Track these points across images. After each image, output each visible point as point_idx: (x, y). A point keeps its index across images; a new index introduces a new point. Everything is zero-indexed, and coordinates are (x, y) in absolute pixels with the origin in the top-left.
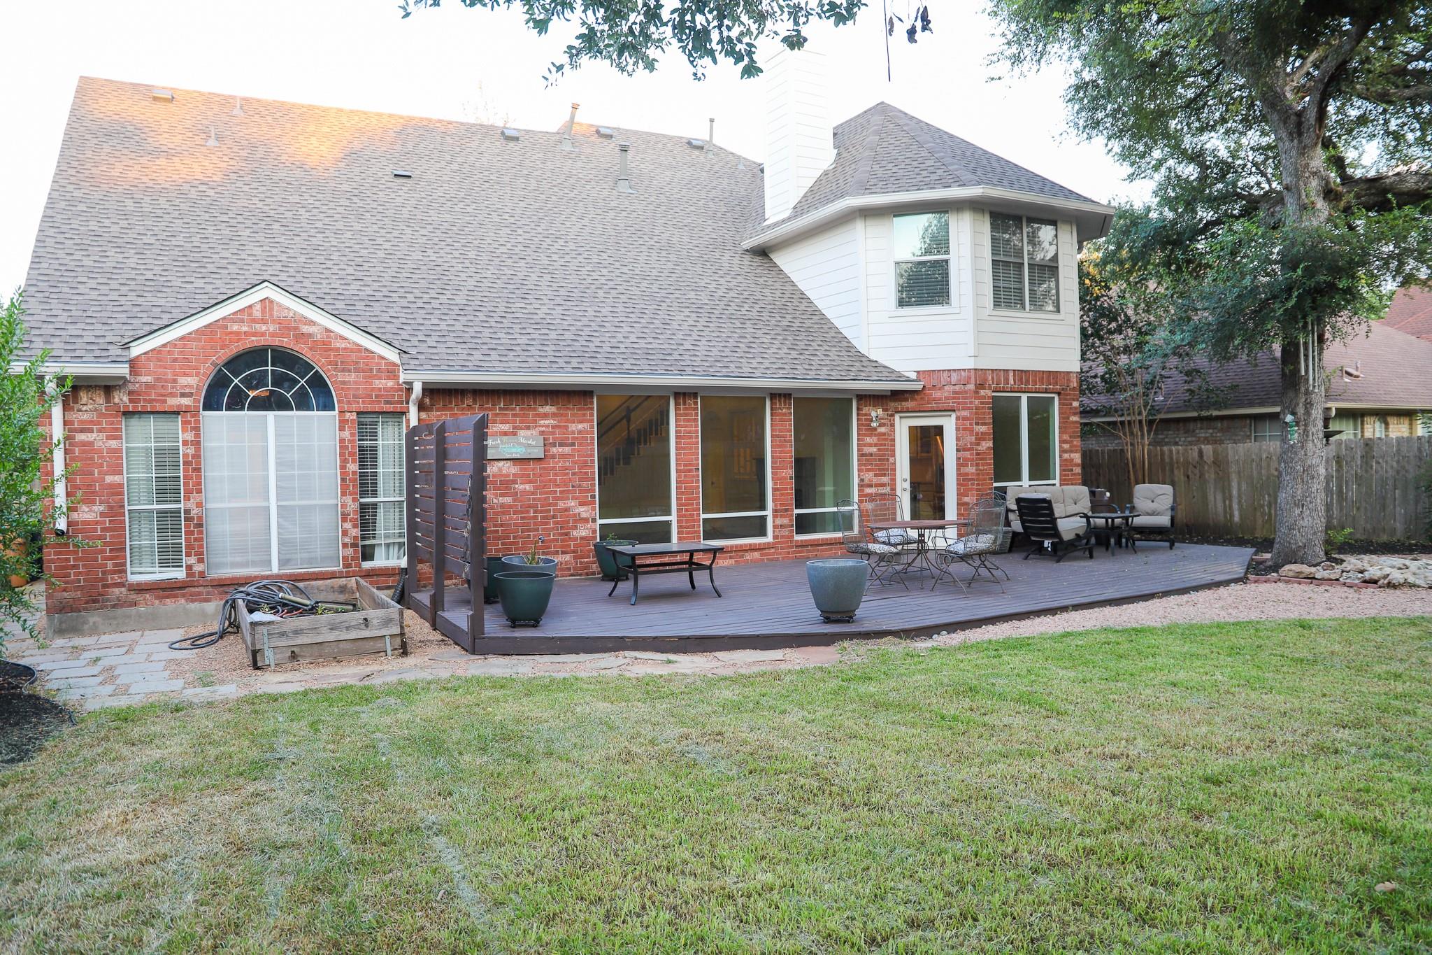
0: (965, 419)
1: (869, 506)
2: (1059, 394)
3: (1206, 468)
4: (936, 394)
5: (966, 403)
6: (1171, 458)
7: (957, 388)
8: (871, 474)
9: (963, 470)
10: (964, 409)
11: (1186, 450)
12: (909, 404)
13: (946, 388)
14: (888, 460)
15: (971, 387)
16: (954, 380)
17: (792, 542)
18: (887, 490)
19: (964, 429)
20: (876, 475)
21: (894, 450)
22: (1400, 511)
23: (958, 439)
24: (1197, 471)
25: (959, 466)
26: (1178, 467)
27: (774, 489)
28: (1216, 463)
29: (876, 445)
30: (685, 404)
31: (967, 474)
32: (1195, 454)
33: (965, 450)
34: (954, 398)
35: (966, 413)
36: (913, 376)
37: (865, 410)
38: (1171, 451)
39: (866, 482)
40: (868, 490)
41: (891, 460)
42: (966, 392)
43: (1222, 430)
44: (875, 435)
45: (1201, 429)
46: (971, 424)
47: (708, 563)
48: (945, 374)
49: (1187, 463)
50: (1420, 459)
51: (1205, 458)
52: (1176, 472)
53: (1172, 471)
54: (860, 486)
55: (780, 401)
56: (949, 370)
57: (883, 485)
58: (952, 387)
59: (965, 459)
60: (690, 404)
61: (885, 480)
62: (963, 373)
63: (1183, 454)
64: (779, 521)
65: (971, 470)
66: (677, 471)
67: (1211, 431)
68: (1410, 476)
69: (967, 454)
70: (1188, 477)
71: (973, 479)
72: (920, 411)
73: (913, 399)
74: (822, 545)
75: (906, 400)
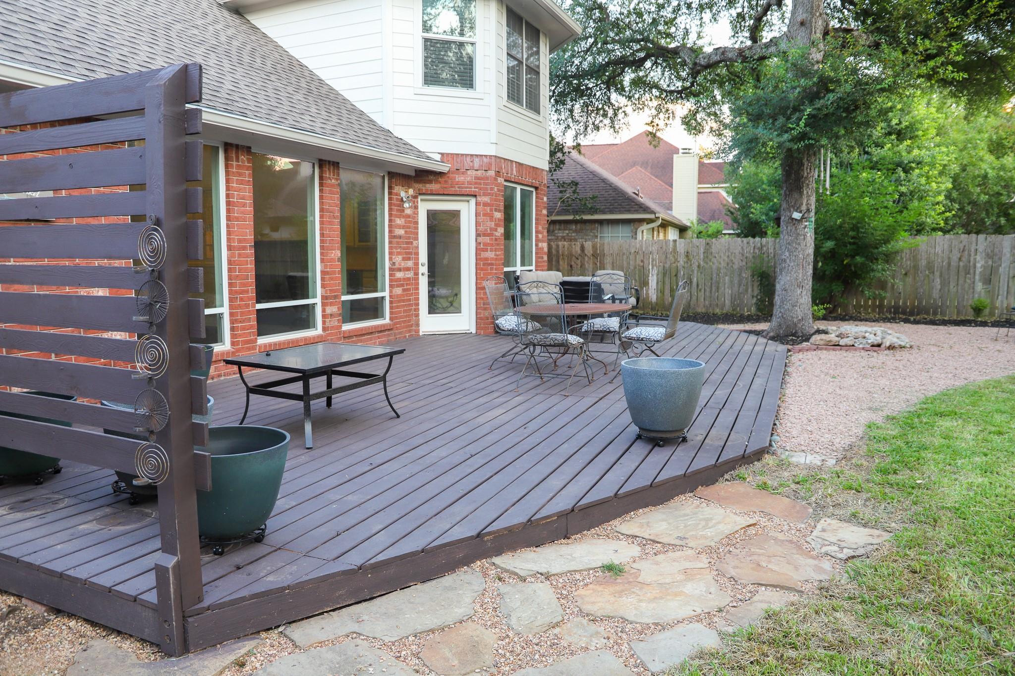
0: (485, 204)
1: (398, 291)
2: (536, 188)
3: (586, 259)
4: (459, 178)
5: (486, 189)
6: (558, 252)
7: (479, 173)
8: (400, 257)
9: (484, 255)
10: (485, 195)
11: (570, 245)
12: (434, 187)
13: (469, 172)
14: (412, 243)
15: (492, 173)
16: (476, 166)
17: (340, 332)
18: (410, 274)
19: (485, 215)
20: (404, 259)
21: (417, 234)
22: (728, 292)
23: (477, 224)
24: (579, 262)
25: (478, 251)
26: (563, 259)
27: (323, 272)
28: (595, 255)
29: (404, 227)
30: (237, 160)
31: (486, 259)
32: (577, 249)
33: (485, 235)
34: (476, 183)
35: (487, 199)
36: (438, 157)
37: (397, 189)
38: (558, 246)
39: (397, 266)
40: (399, 275)
41: (415, 243)
42: (487, 178)
43: (576, 231)
44: (404, 217)
45: (559, 229)
46: (491, 210)
47: (381, 372)
48: (468, 159)
49: (571, 255)
50: (743, 255)
51: (586, 252)
52: (561, 262)
53: (558, 262)
54: (390, 269)
55: (329, 170)
56: (472, 155)
57: (408, 269)
58: (475, 172)
59: (486, 244)
60: (243, 161)
61: (410, 264)
62: (485, 160)
63: (568, 248)
64: (329, 310)
65: (490, 255)
66: (229, 248)
67: (567, 232)
68: (736, 267)
69: (487, 239)
70: (571, 266)
71: (492, 264)
72: (444, 195)
73: (437, 182)
74: (364, 335)
75: (430, 182)
